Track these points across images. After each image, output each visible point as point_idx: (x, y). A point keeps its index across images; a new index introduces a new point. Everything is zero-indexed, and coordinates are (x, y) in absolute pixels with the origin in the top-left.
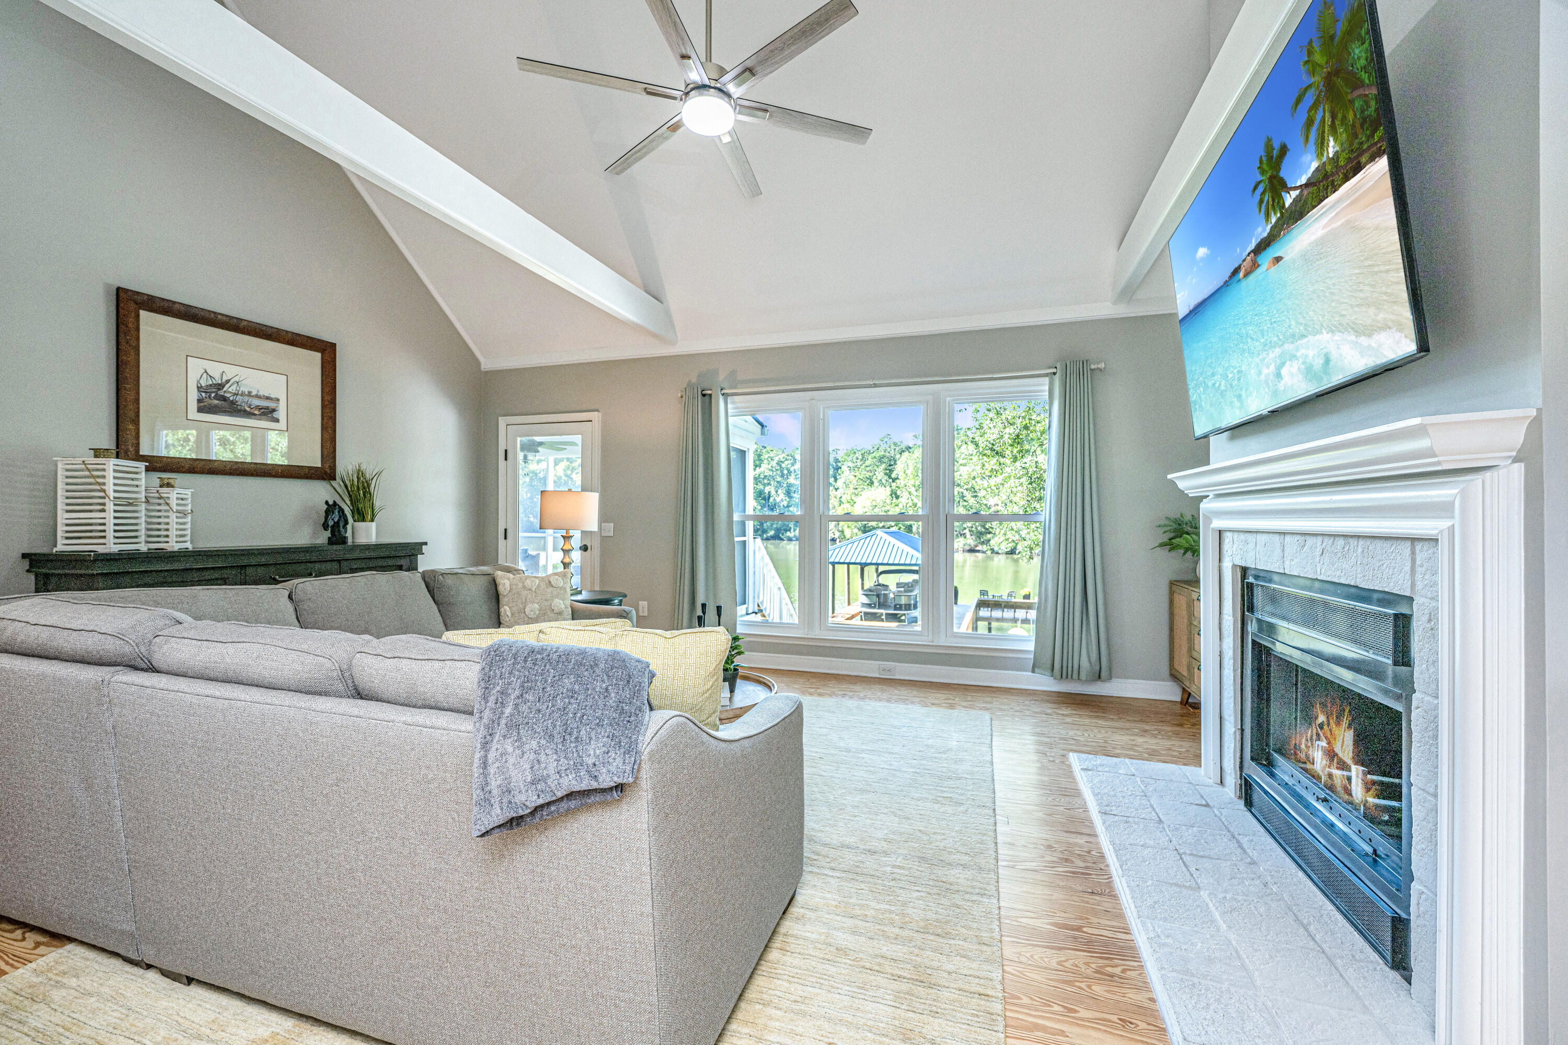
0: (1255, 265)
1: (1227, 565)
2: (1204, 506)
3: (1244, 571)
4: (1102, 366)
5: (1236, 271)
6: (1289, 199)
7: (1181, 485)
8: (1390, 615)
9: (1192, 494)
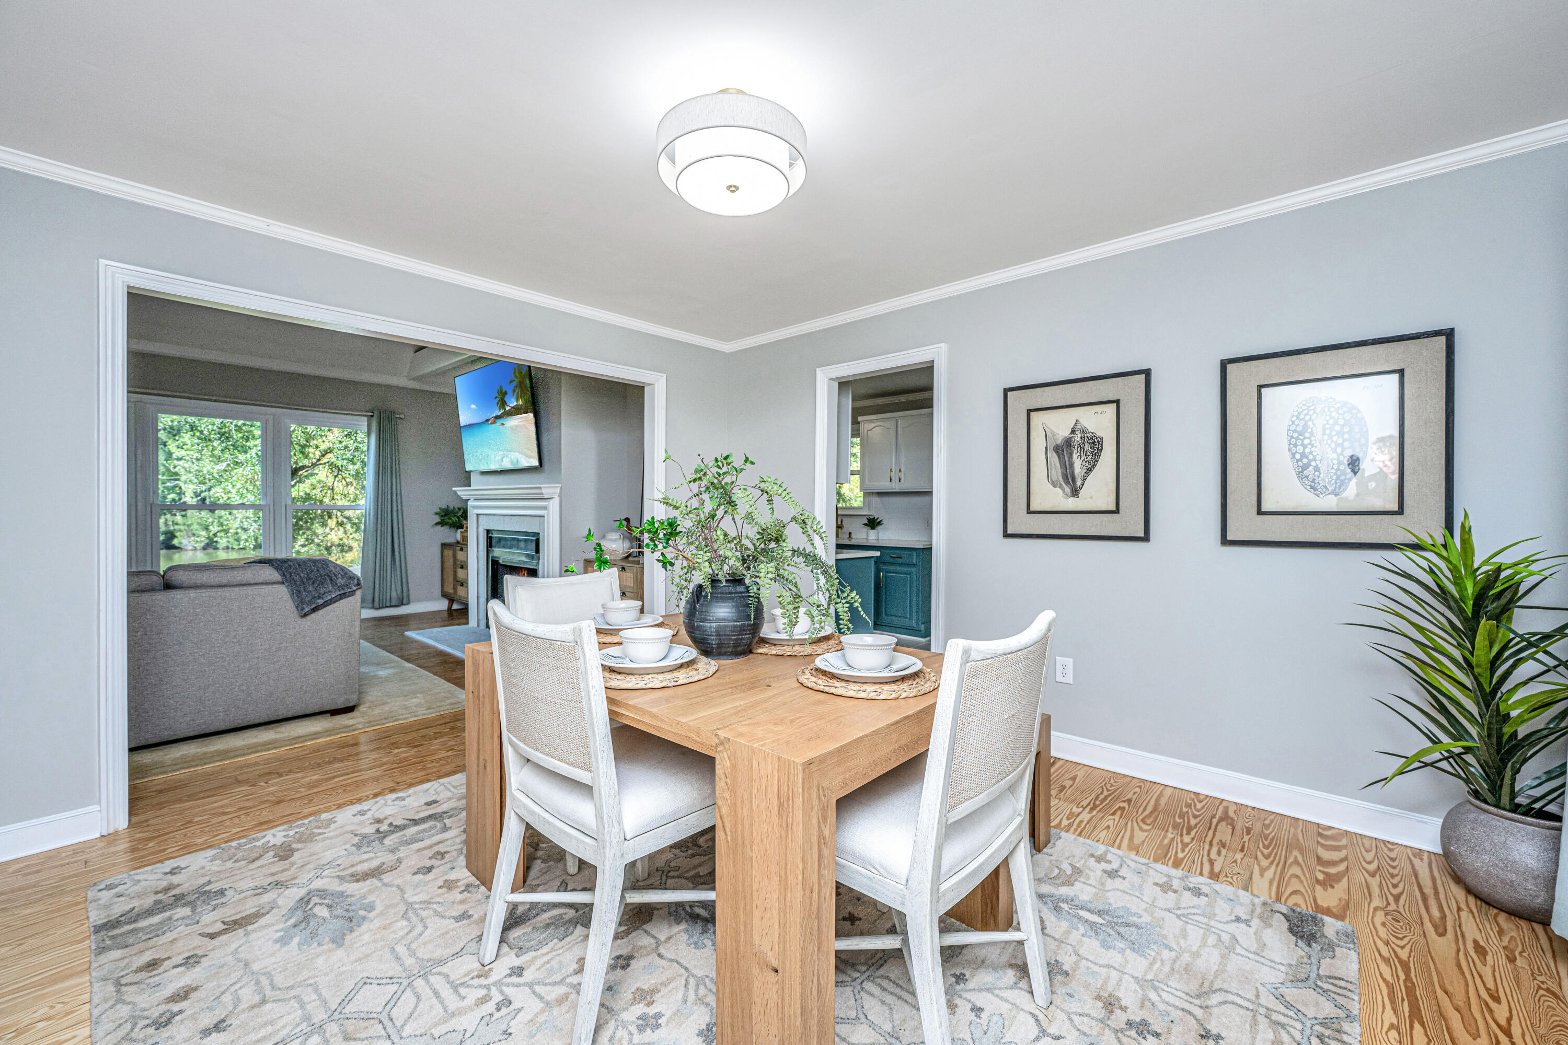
0: (494, 422)
1: (481, 529)
2: (469, 503)
3: (488, 531)
4: (402, 416)
5: (488, 420)
6: (508, 408)
7: (459, 493)
8: (531, 540)
9: (464, 498)
